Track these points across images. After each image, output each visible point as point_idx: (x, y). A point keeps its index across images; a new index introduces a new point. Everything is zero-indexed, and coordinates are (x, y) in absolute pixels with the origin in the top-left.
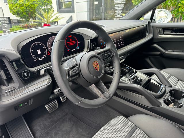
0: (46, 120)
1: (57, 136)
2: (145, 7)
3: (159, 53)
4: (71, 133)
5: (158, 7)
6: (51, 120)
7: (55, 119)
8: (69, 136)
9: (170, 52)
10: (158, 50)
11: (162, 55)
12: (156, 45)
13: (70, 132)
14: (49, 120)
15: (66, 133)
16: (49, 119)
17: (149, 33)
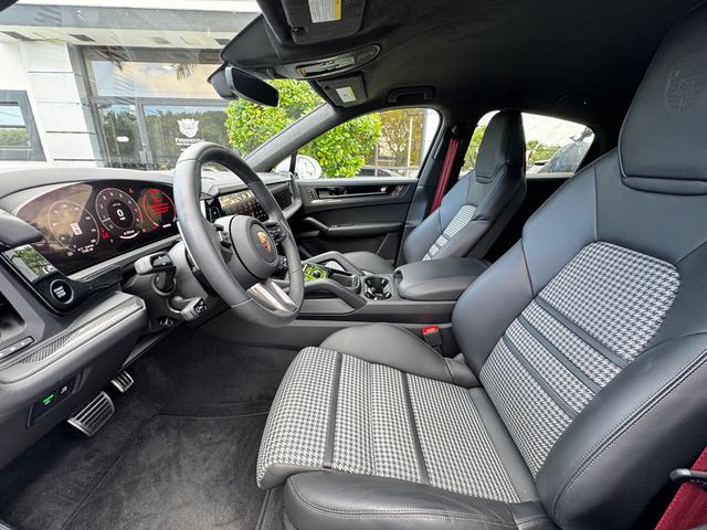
0: (74, 470)
1: (139, 488)
2: (279, 148)
3: (316, 233)
4: (181, 456)
5: (299, 151)
6: (92, 460)
7: (109, 450)
8: (180, 466)
9: (334, 228)
10: (315, 227)
11: (324, 235)
12: (310, 219)
13: (177, 454)
14: (89, 464)
15: (163, 464)
16: (88, 458)
17: (295, 198)
